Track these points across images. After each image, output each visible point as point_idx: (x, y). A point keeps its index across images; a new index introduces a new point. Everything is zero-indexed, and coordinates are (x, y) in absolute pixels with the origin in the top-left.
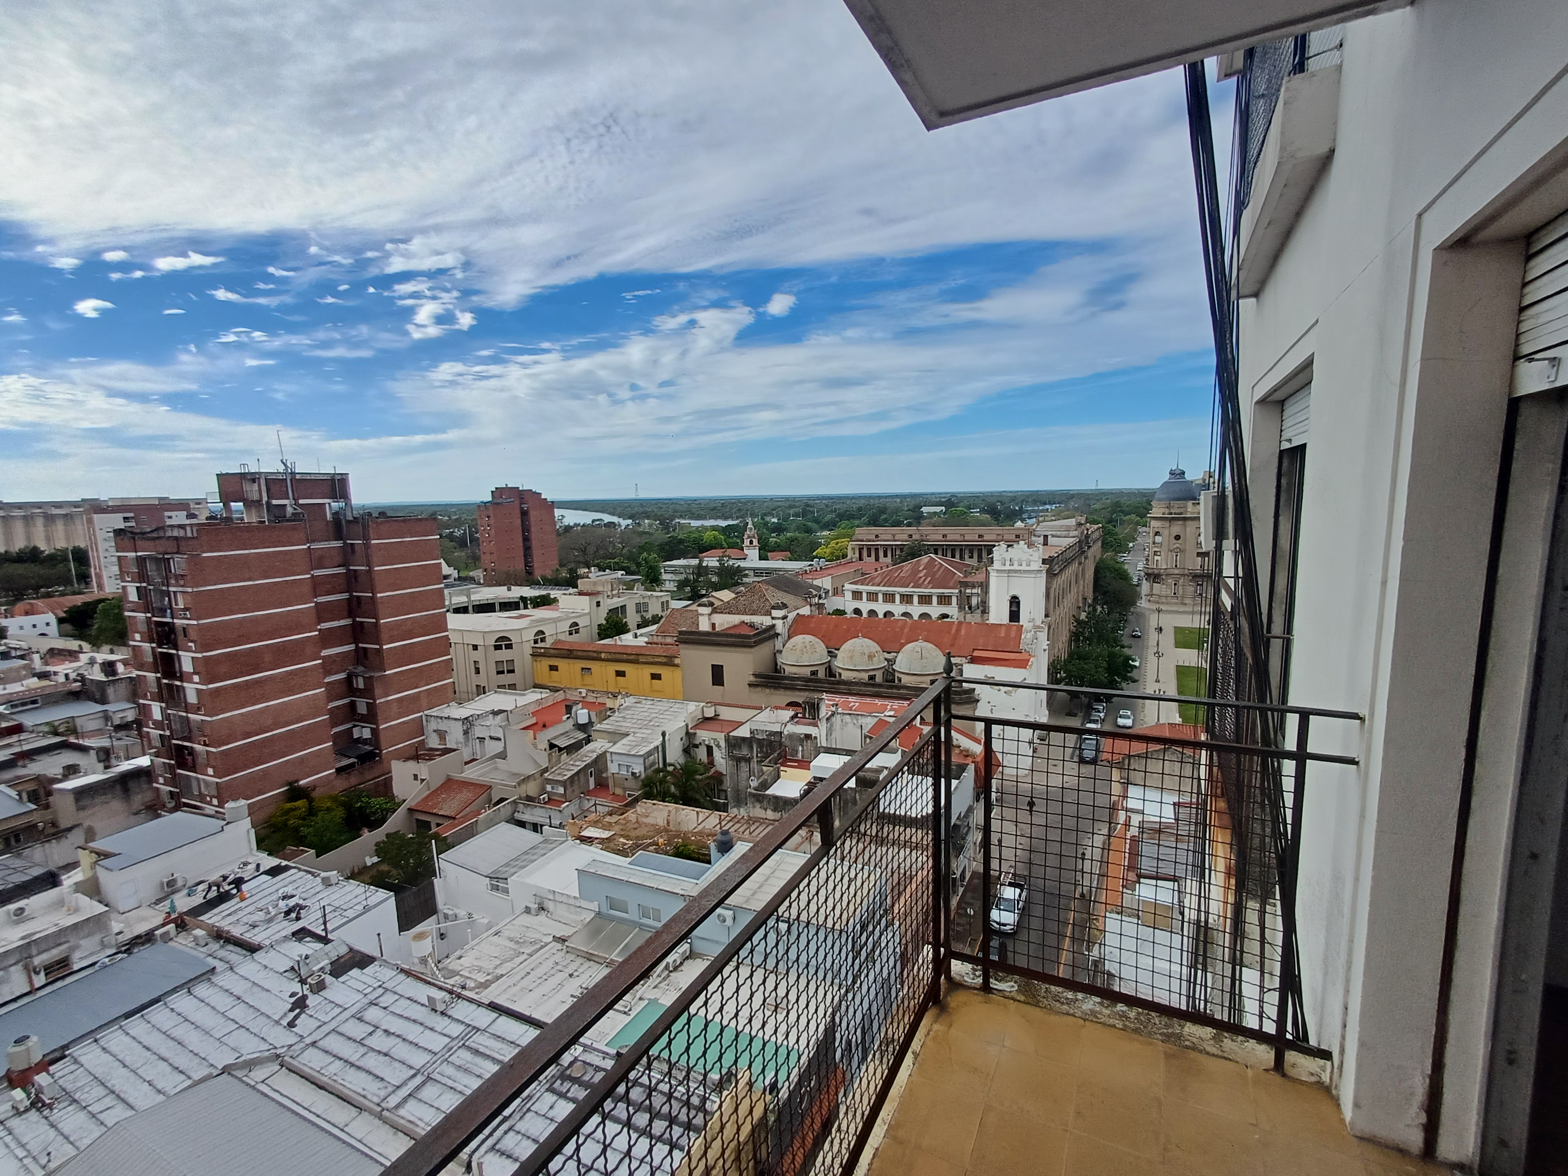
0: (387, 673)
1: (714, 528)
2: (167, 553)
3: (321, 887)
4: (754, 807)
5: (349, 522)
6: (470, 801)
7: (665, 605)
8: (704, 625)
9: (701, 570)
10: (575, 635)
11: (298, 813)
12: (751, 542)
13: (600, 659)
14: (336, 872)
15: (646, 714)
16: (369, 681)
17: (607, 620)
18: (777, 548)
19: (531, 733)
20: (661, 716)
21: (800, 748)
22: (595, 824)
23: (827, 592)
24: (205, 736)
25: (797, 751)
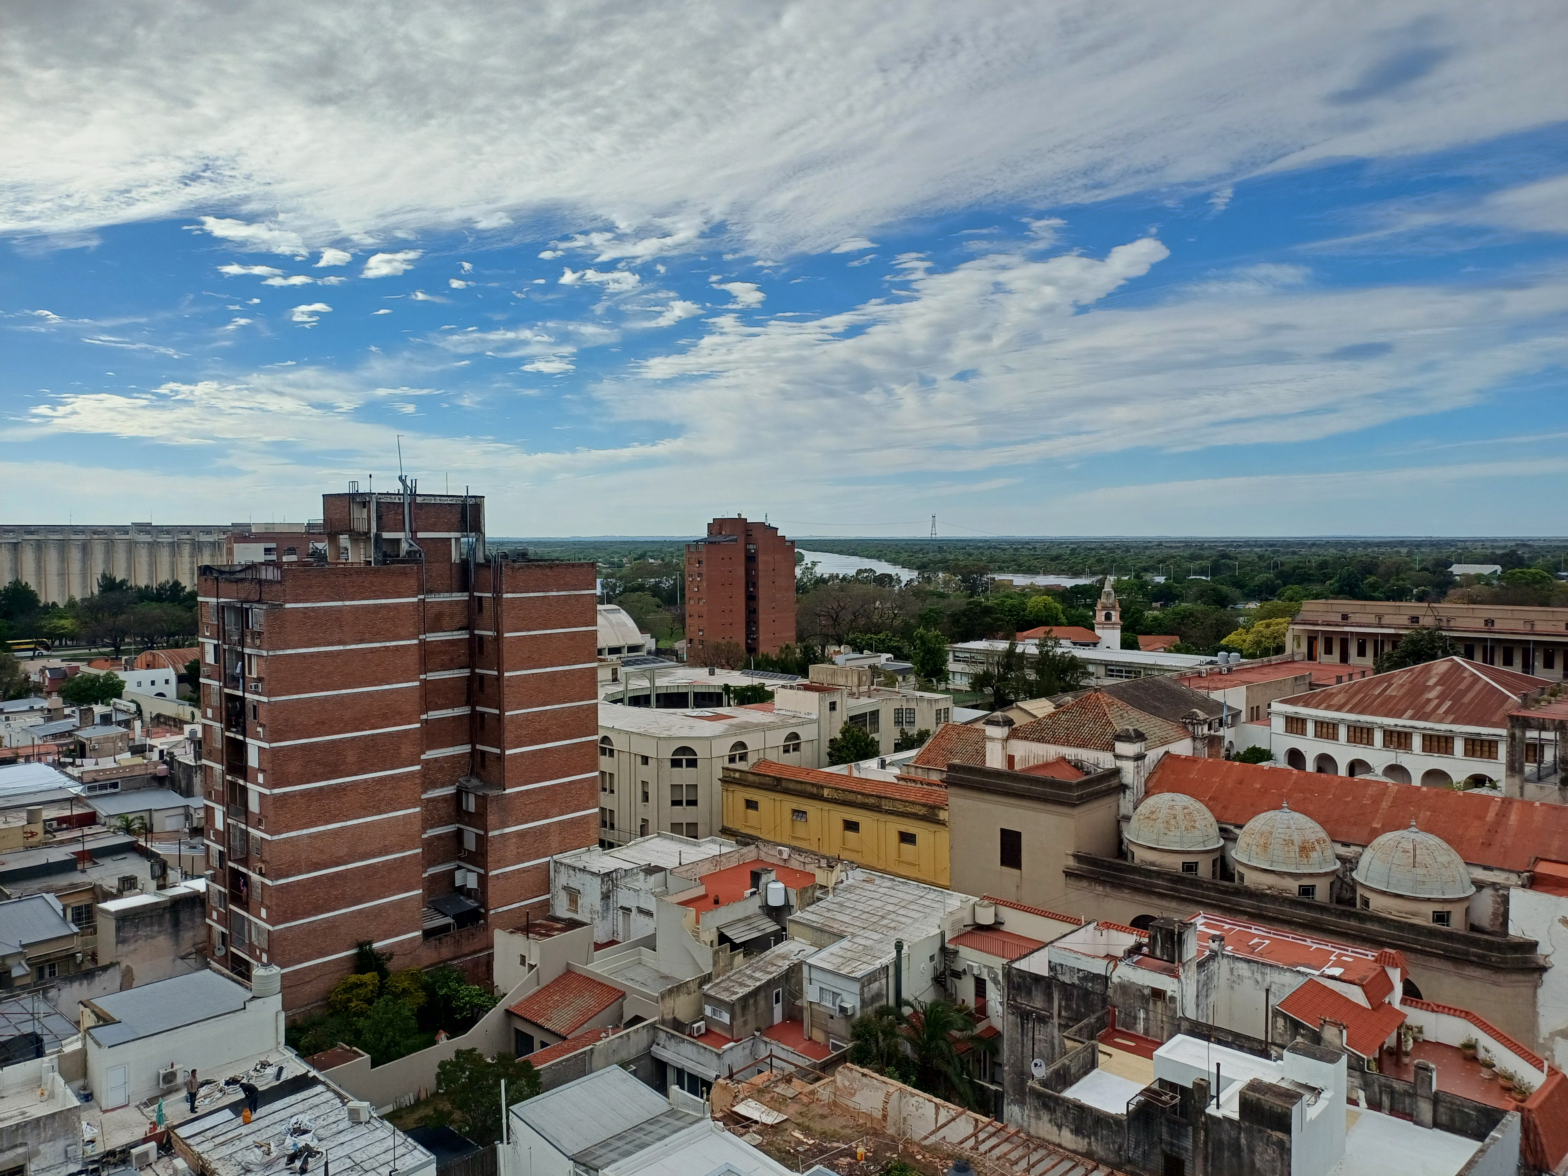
0: (508, 791)
1: (1049, 591)
2: (248, 602)
3: (346, 1124)
4: (1038, 1118)
5: (479, 565)
6: (590, 1014)
7: (942, 715)
8: (995, 760)
9: (1012, 660)
10: (792, 754)
11: (362, 991)
12: (1108, 617)
13: (820, 798)
14: (367, 1104)
15: (878, 904)
16: (482, 801)
17: (844, 732)
18: (1157, 629)
19: (692, 911)
20: (901, 912)
21: (1142, 1015)
22: (759, 1093)
23: (1236, 715)
24: (263, 862)
25: (1135, 1018)
